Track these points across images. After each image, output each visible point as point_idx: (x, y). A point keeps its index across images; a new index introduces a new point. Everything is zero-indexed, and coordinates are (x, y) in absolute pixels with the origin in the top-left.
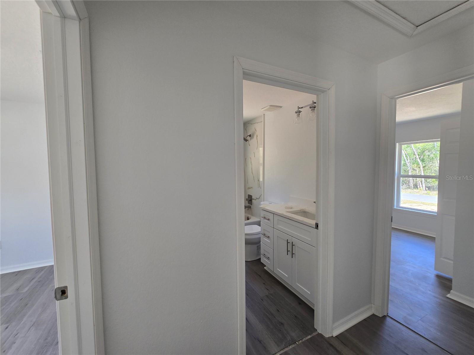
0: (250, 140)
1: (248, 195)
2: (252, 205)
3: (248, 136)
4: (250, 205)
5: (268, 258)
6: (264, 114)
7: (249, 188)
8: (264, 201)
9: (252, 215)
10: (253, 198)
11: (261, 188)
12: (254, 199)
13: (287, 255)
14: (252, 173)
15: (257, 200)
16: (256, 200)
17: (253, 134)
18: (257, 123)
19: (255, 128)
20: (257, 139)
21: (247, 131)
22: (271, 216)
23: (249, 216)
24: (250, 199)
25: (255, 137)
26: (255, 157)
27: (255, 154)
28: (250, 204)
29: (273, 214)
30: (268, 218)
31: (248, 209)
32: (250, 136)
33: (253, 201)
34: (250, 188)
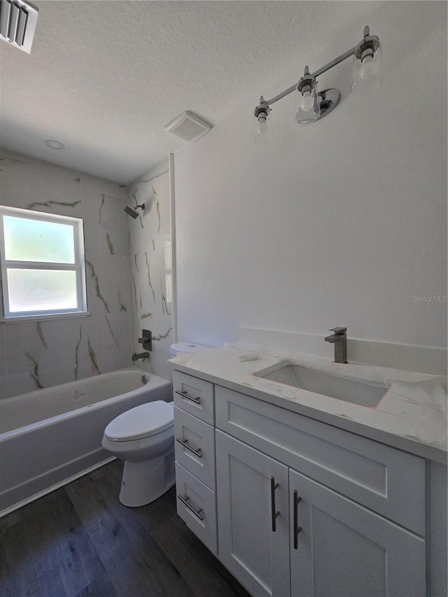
0: (144, 214)
1: (143, 330)
2: (151, 350)
3: (140, 206)
4: (148, 351)
5: (200, 513)
6: (173, 154)
7: (144, 316)
8: (176, 342)
9: (153, 372)
10: (153, 336)
11: (169, 314)
12: (155, 339)
13: (274, 530)
14: (150, 283)
15: (162, 340)
16: (159, 340)
17: (150, 203)
18: (158, 176)
19: (153, 187)
20: (158, 211)
21: (137, 198)
22: (205, 392)
23: (146, 374)
24: (146, 339)
25: (154, 206)
26: (154, 249)
27: (154, 243)
28: (147, 349)
29: (211, 384)
30: (194, 394)
31: (144, 361)
32: (143, 207)
33: (153, 342)
34: (147, 316)
